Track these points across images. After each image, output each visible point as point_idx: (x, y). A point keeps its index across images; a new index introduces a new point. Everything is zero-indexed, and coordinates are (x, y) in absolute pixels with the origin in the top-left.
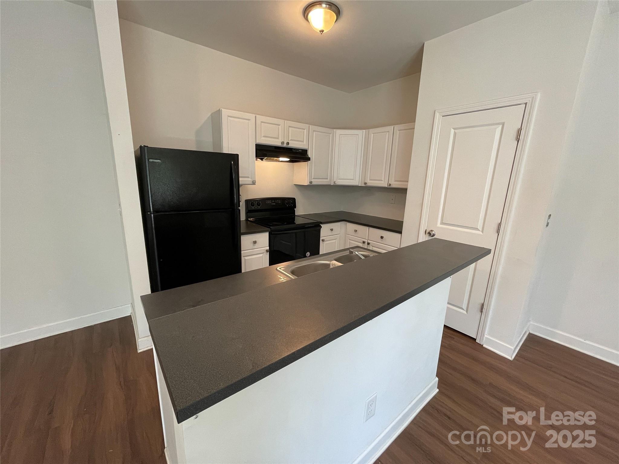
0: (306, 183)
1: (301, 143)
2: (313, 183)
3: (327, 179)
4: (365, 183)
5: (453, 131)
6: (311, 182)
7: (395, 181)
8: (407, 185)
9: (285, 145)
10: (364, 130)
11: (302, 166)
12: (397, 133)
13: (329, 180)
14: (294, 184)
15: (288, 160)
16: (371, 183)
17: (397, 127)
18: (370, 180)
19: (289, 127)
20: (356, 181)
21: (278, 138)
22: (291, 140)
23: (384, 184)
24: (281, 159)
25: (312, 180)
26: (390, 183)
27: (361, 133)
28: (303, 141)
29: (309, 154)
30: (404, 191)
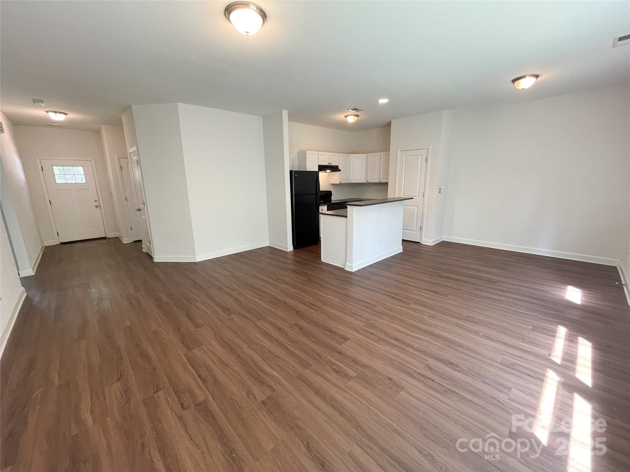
0: (338, 183)
1: (335, 163)
2: (342, 182)
3: (347, 180)
4: (368, 181)
5: (405, 157)
6: (341, 182)
7: (383, 179)
8: (388, 181)
9: (329, 165)
10: (365, 154)
11: (336, 174)
12: (382, 156)
13: (348, 180)
14: (331, 184)
15: (330, 171)
16: (370, 181)
17: (382, 153)
18: (370, 179)
19: (331, 155)
20: (363, 181)
21: (326, 161)
22: (332, 162)
23: (377, 181)
24: (327, 171)
25: (341, 181)
26: (380, 180)
27: (364, 156)
28: (336, 162)
29: (340, 168)
30: (386, 184)
